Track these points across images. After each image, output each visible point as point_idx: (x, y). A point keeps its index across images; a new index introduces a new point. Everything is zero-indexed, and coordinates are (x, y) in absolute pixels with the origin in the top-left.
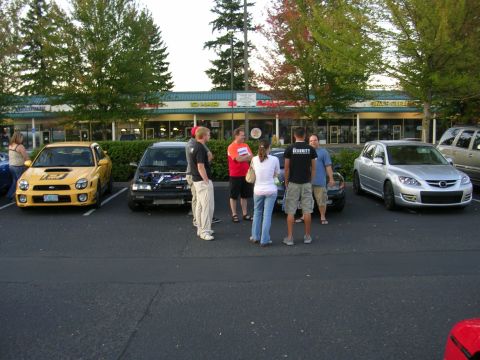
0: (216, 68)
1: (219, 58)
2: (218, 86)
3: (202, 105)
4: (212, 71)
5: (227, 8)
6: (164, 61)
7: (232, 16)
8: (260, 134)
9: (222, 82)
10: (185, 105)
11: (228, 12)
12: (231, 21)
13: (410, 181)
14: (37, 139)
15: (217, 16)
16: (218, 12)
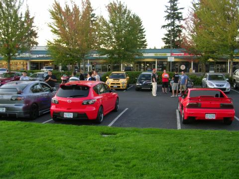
0: (166, 37)
1: (168, 33)
2: (167, 45)
3: (159, 55)
4: (165, 39)
5: (172, 10)
6: (144, 34)
7: (174, 14)
8: (184, 68)
9: (169, 43)
10: (152, 55)
11: (172, 12)
12: (174, 16)
13: (211, 84)
14: (90, 68)
15: (167, 14)
16: (168, 12)
